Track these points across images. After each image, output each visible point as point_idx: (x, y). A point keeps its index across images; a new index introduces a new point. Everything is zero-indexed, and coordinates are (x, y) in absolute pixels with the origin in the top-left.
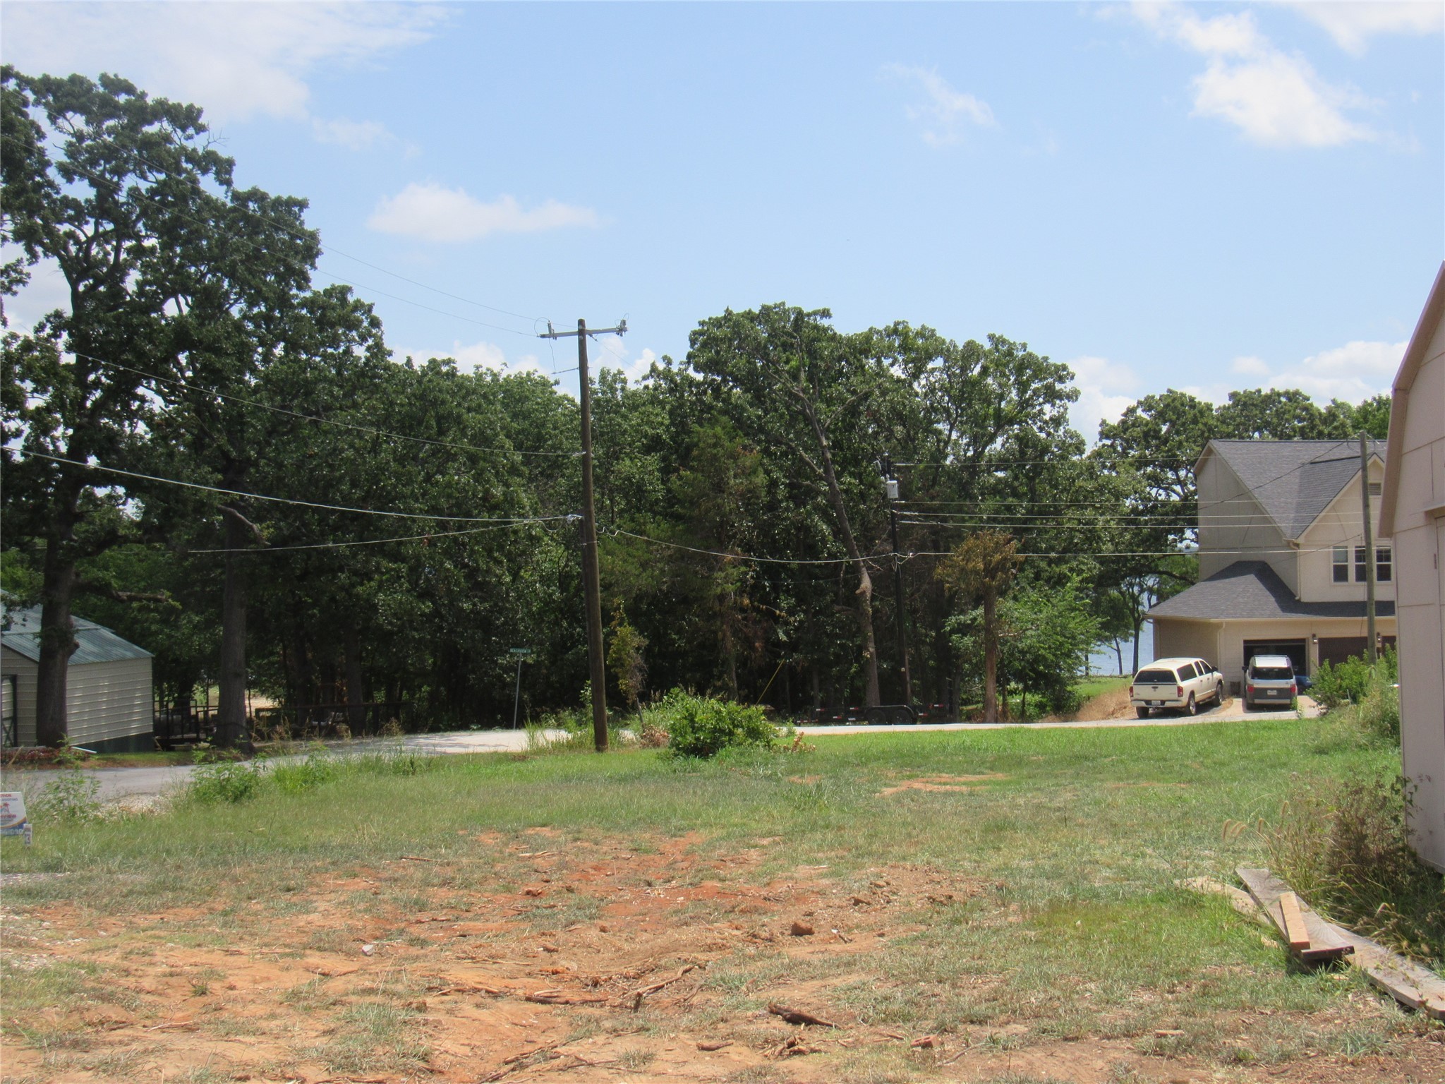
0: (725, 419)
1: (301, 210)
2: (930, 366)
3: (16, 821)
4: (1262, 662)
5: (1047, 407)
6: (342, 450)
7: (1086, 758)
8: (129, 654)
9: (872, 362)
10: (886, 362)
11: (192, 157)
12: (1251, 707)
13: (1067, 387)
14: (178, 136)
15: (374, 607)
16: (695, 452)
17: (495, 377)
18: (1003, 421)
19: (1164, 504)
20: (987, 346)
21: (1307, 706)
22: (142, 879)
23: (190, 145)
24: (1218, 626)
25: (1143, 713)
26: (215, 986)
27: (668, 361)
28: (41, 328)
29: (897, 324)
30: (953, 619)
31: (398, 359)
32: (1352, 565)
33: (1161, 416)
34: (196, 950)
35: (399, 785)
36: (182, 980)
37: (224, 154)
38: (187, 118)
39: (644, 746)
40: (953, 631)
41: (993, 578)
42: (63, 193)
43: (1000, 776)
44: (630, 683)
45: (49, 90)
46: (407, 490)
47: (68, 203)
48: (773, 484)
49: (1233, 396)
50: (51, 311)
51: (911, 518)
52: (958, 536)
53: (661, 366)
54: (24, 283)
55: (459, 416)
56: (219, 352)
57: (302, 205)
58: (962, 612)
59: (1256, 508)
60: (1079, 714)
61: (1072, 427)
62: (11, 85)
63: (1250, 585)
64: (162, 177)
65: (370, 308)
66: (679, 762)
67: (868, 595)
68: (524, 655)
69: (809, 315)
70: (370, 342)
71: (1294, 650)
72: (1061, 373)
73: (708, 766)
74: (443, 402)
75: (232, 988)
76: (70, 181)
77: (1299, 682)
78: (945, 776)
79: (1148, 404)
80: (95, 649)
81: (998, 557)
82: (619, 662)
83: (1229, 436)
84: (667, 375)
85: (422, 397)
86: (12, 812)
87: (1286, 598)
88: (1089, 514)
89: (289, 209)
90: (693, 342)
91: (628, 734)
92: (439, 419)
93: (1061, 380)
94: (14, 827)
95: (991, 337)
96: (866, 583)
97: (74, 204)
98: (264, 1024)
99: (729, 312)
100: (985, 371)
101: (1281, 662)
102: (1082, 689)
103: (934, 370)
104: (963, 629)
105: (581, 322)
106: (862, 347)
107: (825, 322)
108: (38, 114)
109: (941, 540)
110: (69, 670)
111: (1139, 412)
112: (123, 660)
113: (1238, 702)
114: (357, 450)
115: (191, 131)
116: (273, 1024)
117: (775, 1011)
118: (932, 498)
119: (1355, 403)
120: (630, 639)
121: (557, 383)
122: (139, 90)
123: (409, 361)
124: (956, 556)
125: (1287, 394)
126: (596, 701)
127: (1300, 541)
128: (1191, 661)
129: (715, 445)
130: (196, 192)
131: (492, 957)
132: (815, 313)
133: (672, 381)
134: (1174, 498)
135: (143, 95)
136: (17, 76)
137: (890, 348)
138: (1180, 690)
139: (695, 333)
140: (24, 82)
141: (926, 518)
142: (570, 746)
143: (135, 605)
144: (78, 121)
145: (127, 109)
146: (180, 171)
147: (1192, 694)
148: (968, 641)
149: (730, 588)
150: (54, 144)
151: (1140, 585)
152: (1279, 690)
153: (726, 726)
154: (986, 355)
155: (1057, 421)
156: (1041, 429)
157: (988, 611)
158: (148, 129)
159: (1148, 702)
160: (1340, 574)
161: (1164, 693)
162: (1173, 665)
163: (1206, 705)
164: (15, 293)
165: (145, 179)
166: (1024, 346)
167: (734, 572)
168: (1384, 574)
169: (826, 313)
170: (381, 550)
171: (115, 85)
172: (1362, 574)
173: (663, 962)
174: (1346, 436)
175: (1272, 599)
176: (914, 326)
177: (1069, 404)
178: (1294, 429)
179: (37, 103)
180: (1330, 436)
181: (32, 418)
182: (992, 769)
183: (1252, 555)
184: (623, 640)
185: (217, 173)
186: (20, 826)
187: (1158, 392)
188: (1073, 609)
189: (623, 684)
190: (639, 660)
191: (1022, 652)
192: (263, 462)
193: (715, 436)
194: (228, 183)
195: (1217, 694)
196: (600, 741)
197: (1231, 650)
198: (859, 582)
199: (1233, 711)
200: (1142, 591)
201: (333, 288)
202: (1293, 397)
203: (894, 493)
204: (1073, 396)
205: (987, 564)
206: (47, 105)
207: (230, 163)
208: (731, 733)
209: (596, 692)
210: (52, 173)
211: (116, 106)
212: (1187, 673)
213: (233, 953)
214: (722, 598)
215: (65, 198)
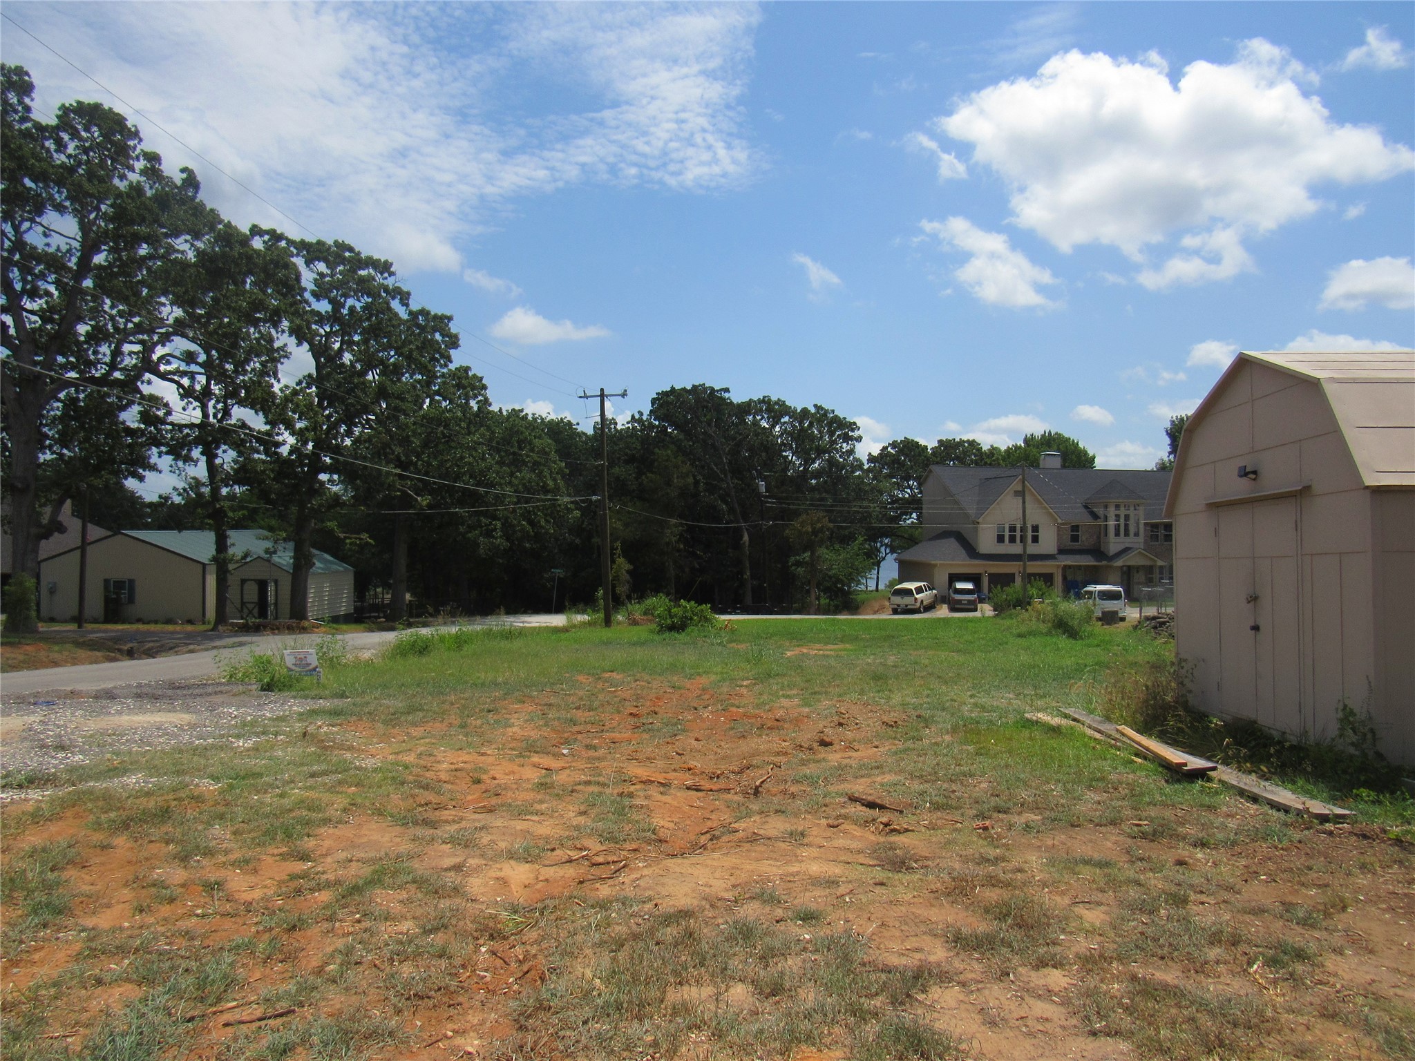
0: (672, 446)
1: (449, 322)
2: (782, 420)
3: (311, 667)
4: (960, 585)
5: (845, 445)
6: (465, 457)
7: (893, 637)
8: (341, 569)
9: (751, 418)
10: (759, 418)
11: (386, 290)
12: (953, 609)
13: (856, 434)
14: (378, 277)
15: (478, 545)
16: (656, 464)
17: (542, 419)
18: (820, 451)
19: (901, 499)
20: (813, 410)
21: (986, 610)
22: (399, 704)
23: (385, 282)
24: (935, 566)
25: (895, 612)
26: (484, 777)
27: (641, 413)
28: (299, 383)
29: (764, 397)
30: (793, 559)
31: (494, 408)
32: (1007, 534)
33: (901, 452)
34: (460, 752)
35: (505, 644)
36: (464, 774)
37: (405, 289)
38: (385, 267)
39: (630, 624)
40: (793, 565)
41: (816, 536)
42: (313, 307)
43: (848, 646)
44: (622, 590)
45: (304, 248)
46: (503, 481)
47: (315, 313)
48: (697, 483)
49: (940, 442)
50: (306, 374)
51: (771, 503)
52: (796, 514)
53: (637, 416)
54: (288, 358)
55: (531, 440)
56: (403, 400)
57: (450, 318)
58: (800, 555)
59: (956, 502)
60: (860, 610)
61: (857, 456)
62: (283, 244)
63: (951, 544)
64: (370, 300)
65: (481, 379)
66: (667, 635)
67: (747, 544)
68: (559, 572)
69: (718, 391)
70: (480, 398)
71: (975, 578)
72: (853, 426)
73: (682, 637)
74: (522, 433)
75: (494, 778)
76: (318, 300)
77: (978, 597)
78: (817, 646)
79: (894, 444)
80: (321, 566)
81: (819, 525)
82: (616, 578)
83: (937, 463)
84: (640, 421)
85: (511, 429)
86: (309, 662)
87: (972, 552)
88: (865, 503)
89: (441, 322)
90: (653, 404)
91: (620, 618)
92: (519, 442)
93: (853, 430)
94: (310, 671)
95: (815, 406)
96: (746, 538)
97: (318, 314)
98: (537, 806)
99: (673, 388)
100: (811, 425)
101: (970, 586)
102: (860, 597)
103: (785, 423)
104: (798, 564)
105: (602, 390)
106: (746, 408)
107: (727, 395)
108: (299, 262)
109: (787, 515)
110: (310, 577)
111: (889, 449)
112: (337, 572)
113: (945, 607)
114: (474, 458)
115: (386, 275)
116: (544, 806)
117: (853, 799)
118: (782, 492)
119: (1003, 448)
120: (623, 565)
121: (578, 424)
122: (357, 250)
123: (500, 410)
124: (796, 524)
125: (968, 441)
126: (605, 598)
127: (980, 520)
128: (922, 584)
129: (667, 460)
130: (389, 309)
131: (647, 758)
132: (721, 390)
133: (643, 425)
134: (907, 496)
135: (359, 253)
136: (287, 239)
137: (761, 410)
138: (916, 599)
139: (653, 399)
140: (291, 242)
141: (781, 503)
142: (590, 624)
143: (348, 541)
144: (322, 267)
145: (349, 260)
146: (380, 296)
147: (922, 601)
148: (801, 570)
149: (674, 539)
150: (308, 278)
151: (881, 542)
152: (969, 601)
153: (689, 615)
154: (813, 415)
155: (851, 452)
156: (840, 457)
157: (812, 554)
158: (362, 273)
159: (899, 606)
160: (1000, 539)
161: (907, 600)
162: (912, 586)
163: (929, 608)
164: (282, 363)
165: (360, 301)
166: (833, 411)
167: (676, 530)
168: (1035, 539)
169: (727, 390)
170: (485, 514)
171: (342, 247)
172: (1012, 539)
173: (754, 762)
174: (999, 464)
175: (964, 552)
176: (774, 398)
177: (856, 443)
178: (972, 460)
179: (298, 255)
180: (990, 464)
181: (298, 434)
182: (842, 642)
183: (955, 528)
184: (619, 566)
185: (401, 299)
186: (314, 669)
187: (900, 438)
188: (858, 555)
189: (618, 590)
190: (628, 577)
191: (830, 577)
192: (420, 463)
193: (667, 455)
194: (407, 305)
195: (934, 602)
196: (608, 622)
197: (942, 578)
198: (742, 537)
199: (943, 612)
200: (882, 546)
201: (461, 367)
202: (972, 443)
203: (763, 489)
204: (859, 439)
205: (814, 529)
206: (303, 257)
207: (409, 294)
208: (691, 619)
209: (605, 594)
210: (307, 295)
211: (345, 258)
212: (919, 590)
213: (483, 754)
214: (668, 544)
215: (313, 310)
